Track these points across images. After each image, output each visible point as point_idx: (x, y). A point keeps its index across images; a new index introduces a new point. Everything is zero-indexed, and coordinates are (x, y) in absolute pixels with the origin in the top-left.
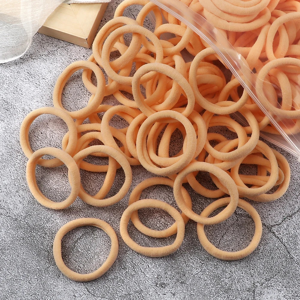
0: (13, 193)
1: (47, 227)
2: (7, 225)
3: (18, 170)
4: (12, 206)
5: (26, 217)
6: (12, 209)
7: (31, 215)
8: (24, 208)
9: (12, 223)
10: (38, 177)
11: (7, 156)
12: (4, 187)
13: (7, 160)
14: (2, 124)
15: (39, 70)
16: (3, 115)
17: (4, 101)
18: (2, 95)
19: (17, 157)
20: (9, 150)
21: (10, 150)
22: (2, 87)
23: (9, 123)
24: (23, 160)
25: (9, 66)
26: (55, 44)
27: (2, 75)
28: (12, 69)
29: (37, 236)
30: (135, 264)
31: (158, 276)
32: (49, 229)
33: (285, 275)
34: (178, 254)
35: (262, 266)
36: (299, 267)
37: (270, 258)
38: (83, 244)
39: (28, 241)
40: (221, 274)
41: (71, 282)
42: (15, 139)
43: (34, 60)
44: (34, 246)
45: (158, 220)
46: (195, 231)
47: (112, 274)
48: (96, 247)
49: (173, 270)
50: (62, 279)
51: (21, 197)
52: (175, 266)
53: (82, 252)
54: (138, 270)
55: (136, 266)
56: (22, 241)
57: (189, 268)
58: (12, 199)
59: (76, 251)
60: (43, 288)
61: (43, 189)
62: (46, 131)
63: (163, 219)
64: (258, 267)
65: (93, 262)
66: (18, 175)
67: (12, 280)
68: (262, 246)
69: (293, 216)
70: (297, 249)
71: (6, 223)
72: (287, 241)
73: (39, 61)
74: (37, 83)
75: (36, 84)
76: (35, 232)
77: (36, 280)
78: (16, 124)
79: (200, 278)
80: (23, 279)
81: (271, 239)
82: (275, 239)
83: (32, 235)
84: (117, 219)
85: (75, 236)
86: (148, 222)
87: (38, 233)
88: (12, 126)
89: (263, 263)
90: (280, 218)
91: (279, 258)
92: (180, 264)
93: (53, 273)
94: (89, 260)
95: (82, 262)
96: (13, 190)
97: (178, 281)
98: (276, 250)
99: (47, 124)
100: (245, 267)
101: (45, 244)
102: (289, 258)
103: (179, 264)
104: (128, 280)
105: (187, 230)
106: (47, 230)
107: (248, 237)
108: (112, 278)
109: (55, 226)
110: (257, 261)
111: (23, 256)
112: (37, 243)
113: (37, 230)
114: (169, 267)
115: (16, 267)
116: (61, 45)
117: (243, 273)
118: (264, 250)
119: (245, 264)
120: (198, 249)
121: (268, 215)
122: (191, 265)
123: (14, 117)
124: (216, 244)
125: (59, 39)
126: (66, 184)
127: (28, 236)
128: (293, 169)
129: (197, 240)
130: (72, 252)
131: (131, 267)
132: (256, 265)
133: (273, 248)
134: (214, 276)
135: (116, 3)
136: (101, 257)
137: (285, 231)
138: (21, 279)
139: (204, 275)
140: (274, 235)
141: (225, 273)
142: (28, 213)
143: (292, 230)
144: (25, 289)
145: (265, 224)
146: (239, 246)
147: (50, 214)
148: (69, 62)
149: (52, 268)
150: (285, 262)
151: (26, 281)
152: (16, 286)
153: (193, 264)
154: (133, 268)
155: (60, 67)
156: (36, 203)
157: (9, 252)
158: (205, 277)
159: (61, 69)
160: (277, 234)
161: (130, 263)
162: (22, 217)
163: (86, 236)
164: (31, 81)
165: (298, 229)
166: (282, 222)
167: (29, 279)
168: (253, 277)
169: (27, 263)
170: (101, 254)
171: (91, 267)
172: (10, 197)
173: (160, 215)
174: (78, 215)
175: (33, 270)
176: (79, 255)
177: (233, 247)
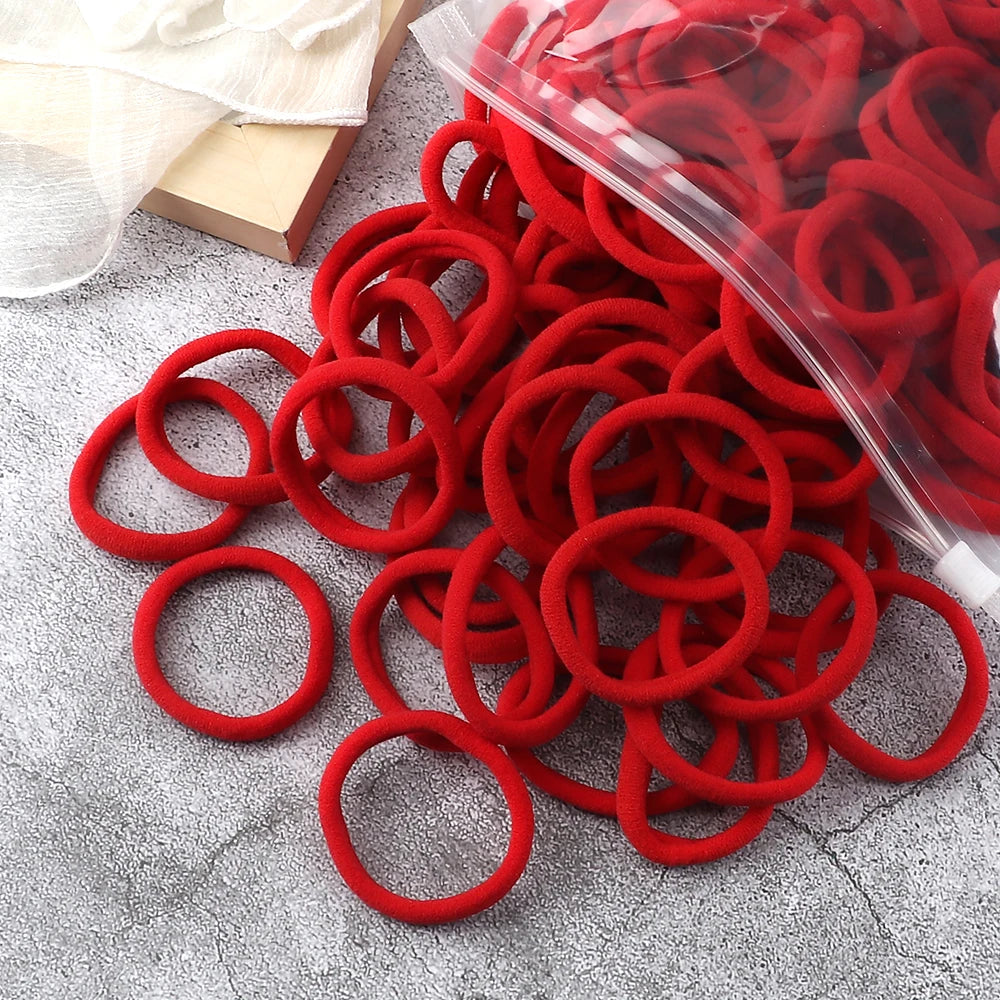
0: (32, 693)
1: (129, 805)
2: (8, 792)
3: (51, 624)
4: (25, 732)
5: (66, 769)
6: (27, 743)
7: (82, 765)
8: (62, 742)
9: (24, 787)
10: (112, 649)
11: (21, 580)
12: (6, 674)
13: (19, 591)
14: (13, 480)
15: (134, 322)
16: (17, 454)
17: (24, 411)
18: (19, 392)
19: (50, 585)
20: (27, 561)
21: (30, 562)
22: (18, 368)
23: (33, 479)
24: (69, 593)
25: (46, 307)
26: (189, 247)
27: (22, 331)
28: (54, 316)
29: (97, 831)
30: (395, 932)
31: (466, 973)
32: (136, 810)
33: (862, 990)
34: (531, 906)
35: (794, 958)
36: (906, 964)
37: (819, 932)
38: (239, 862)
39: (69, 843)
40: (663, 976)
41: (194, 979)
42: (50, 529)
43: (123, 290)
44: (86, 861)
45: (476, 800)
46: (588, 839)
47: (322, 959)
48: (277, 874)
49: (512, 955)
50: (166, 966)
51: (56, 709)
52: (521, 944)
53: (233, 886)
54: (405, 949)
55: (398, 939)
56: (50, 842)
57: (564, 952)
58: (29, 714)
59: (215, 882)
60: (106, 993)
61: (126, 686)
62: (144, 507)
63: (490, 796)
64: (778, 959)
65: (265, 920)
66: (50, 639)
67: (12, 962)
68: (797, 895)
69: (896, 806)
70: (902, 908)
71: (5, 784)
72: (873, 883)
73: (136, 296)
74: (128, 363)
75: (125, 363)
76: (91, 816)
77: (87, 967)
78: (57, 482)
79: (597, 985)
80: (46, 963)
81: (823, 874)
82: (837, 874)
83: (84, 826)
84: (349, 791)
85: (217, 836)
86: (445, 802)
87: (101, 820)
88: (43, 488)
89: (796, 948)
90: (855, 811)
91: (846, 933)
92: (536, 940)
93: (139, 947)
94: (252, 912)
95: (233, 918)
96: (33, 686)
97: (528, 992)
98: (839, 908)
99: (151, 488)
100: (739, 957)
101: (120, 856)
102: (878, 934)
103: (532, 938)
104: (370, 981)
105: (565, 835)
106: (129, 813)
107: (755, 864)
108: (322, 972)
109: (155, 801)
110: (777, 940)
111: (50, 892)
112: (97, 851)
113: (99, 813)
114: (501, 947)
115: (26, 924)
116: (207, 251)
117: (733, 977)
118: (802, 906)
119: (739, 948)
120: (594, 894)
121: (818, 799)
122: (570, 944)
123: (52, 461)
124: (652, 881)
125: (202, 232)
126: (197, 675)
127: (70, 828)
128: (903, 661)
129: (592, 867)
130: (202, 887)
131: (382, 941)
132: (773, 954)
133: (830, 902)
134: (641, 983)
135: (384, 131)
136: (291, 905)
137: (868, 851)
138: (40, 960)
139: (610, 977)
140: (834, 861)
141: (676, 974)
142: (75, 759)
143: (890, 848)
144: (51, 992)
145: (807, 826)
146: (722, 889)
147: (142, 763)
148: (230, 303)
149: (136, 932)
150: (864, 947)
151: (54, 967)
152: (23, 982)
153: (578, 939)
154: (391, 944)
155: (201, 317)
156: (101, 730)
157: (8, 875)
158: (614, 984)
159: (202, 322)
160: (843, 858)
161: (382, 928)
162: (56, 769)
163: (248, 837)
164: (108, 356)
165: (909, 846)
166: (862, 821)
167: (65, 964)
168: (762, 989)
169: (60, 912)
170: (291, 894)
171: (258, 934)
172: (20, 706)
173: (483, 783)
174: (229, 773)
175: (78, 936)
176: (225, 896)
177: (705, 893)
